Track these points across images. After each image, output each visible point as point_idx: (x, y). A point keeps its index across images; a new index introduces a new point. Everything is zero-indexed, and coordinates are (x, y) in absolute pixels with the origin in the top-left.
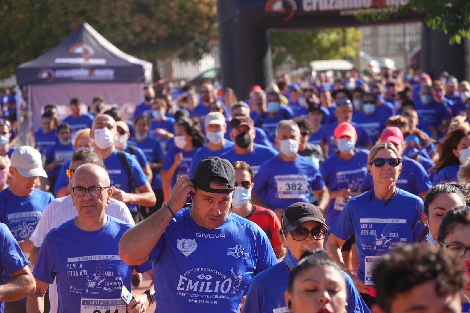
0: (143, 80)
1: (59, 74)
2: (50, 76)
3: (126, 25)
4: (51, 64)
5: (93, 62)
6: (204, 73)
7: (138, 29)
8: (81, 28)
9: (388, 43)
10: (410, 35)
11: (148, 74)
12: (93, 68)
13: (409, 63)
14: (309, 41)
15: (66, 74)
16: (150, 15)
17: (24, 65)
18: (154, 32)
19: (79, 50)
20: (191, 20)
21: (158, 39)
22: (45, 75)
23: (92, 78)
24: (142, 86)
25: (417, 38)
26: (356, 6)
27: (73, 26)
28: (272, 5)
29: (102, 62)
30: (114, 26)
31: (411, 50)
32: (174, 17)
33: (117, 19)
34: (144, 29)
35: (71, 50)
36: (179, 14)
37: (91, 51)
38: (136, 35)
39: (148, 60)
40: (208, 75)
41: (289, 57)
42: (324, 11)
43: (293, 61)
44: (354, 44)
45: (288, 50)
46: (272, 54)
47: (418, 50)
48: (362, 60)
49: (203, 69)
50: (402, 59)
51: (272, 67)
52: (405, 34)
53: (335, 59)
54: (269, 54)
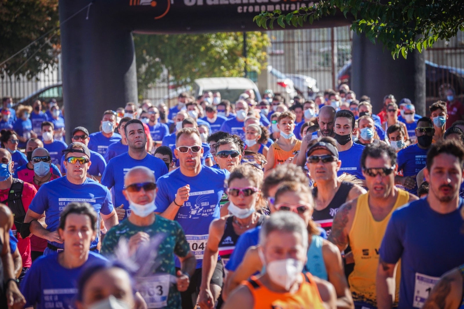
6: (42, 91)
9: (310, 52)
10: (341, 41)
31: (340, 65)
40: (47, 94)
41: (165, 72)
42: (213, 6)
43: (171, 78)
44: (259, 54)
45: (163, 62)
46: (138, 66)
47: (349, 63)
48: (269, 77)
49: (42, 85)
50: (328, 76)
51: (139, 84)
52: (332, 41)
53: (231, 76)
54: (133, 67)
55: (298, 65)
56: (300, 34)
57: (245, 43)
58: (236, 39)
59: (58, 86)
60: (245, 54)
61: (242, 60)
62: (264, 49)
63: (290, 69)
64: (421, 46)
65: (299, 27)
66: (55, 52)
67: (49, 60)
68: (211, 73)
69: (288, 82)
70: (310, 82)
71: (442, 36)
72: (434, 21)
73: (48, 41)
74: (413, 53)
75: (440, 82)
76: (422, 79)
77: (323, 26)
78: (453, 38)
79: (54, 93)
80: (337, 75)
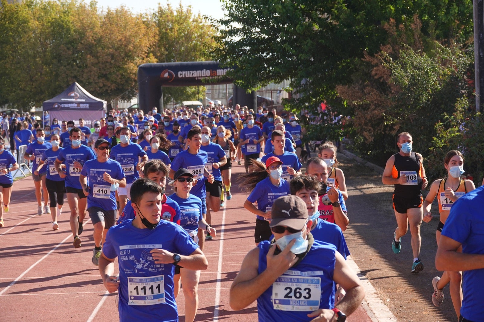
0: (103, 109)
1: (63, 106)
2: (59, 106)
3: (96, 83)
4: (59, 101)
5: (79, 100)
6: (132, 106)
7: (101, 85)
8: (74, 84)
9: (219, 93)
10: (229, 89)
11: (105, 106)
12: (79, 103)
13: (228, 102)
14: (182, 91)
15: (66, 106)
16: (107, 79)
17: (46, 101)
18: (109, 87)
19: (73, 95)
20: (127, 81)
21: (111, 90)
22: (56, 106)
23: (79, 108)
24: (102, 111)
25: (231, 91)
26: (203, 76)
27: (71, 83)
28: (164, 75)
29: (84, 100)
30: (90, 83)
31: (229, 97)
32: (119, 80)
33: (91, 81)
34: (104, 86)
35: (69, 95)
36: (121, 78)
37: (79, 95)
38: (100, 88)
39: (106, 100)
40: (134, 107)
41: (172, 99)
42: (188, 77)
43: (174, 101)
44: (203, 93)
45: (172, 96)
46: (164, 97)
47: (232, 96)
48: (206, 101)
49: (132, 104)
50: (225, 100)
51: (164, 103)
52: (227, 89)
53: (194, 100)
54: (162, 97)
55: (216, 97)
56: (216, 87)
57: (198, 90)
58: (195, 88)
59: (137, 104)
60: (198, 93)
61: (197, 95)
62: (204, 92)
63: (213, 98)
64: (255, 89)
65: (216, 84)
66: (137, 93)
67: (134, 95)
68: (187, 100)
69: (212, 102)
70: (219, 102)
71: (262, 86)
72: (260, 81)
73: (134, 90)
74: (253, 92)
75: (262, 102)
76: (256, 101)
77: (224, 84)
78: (266, 87)
79: (136, 106)
80: (228, 100)
